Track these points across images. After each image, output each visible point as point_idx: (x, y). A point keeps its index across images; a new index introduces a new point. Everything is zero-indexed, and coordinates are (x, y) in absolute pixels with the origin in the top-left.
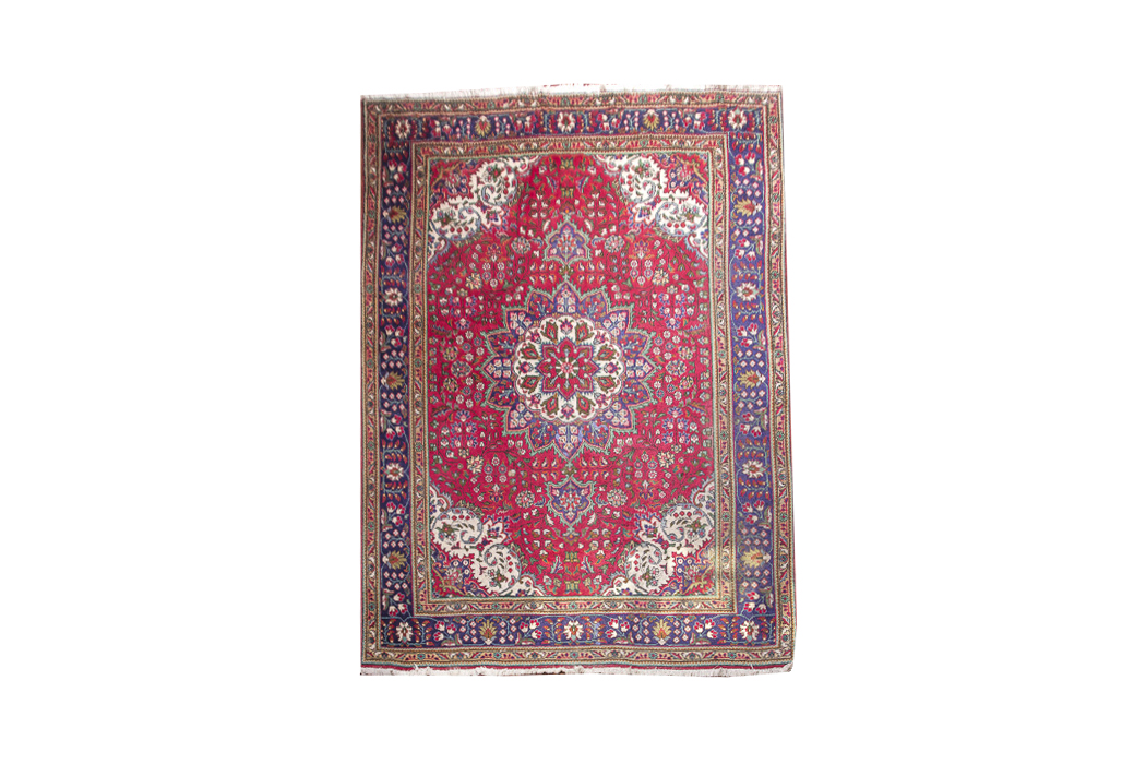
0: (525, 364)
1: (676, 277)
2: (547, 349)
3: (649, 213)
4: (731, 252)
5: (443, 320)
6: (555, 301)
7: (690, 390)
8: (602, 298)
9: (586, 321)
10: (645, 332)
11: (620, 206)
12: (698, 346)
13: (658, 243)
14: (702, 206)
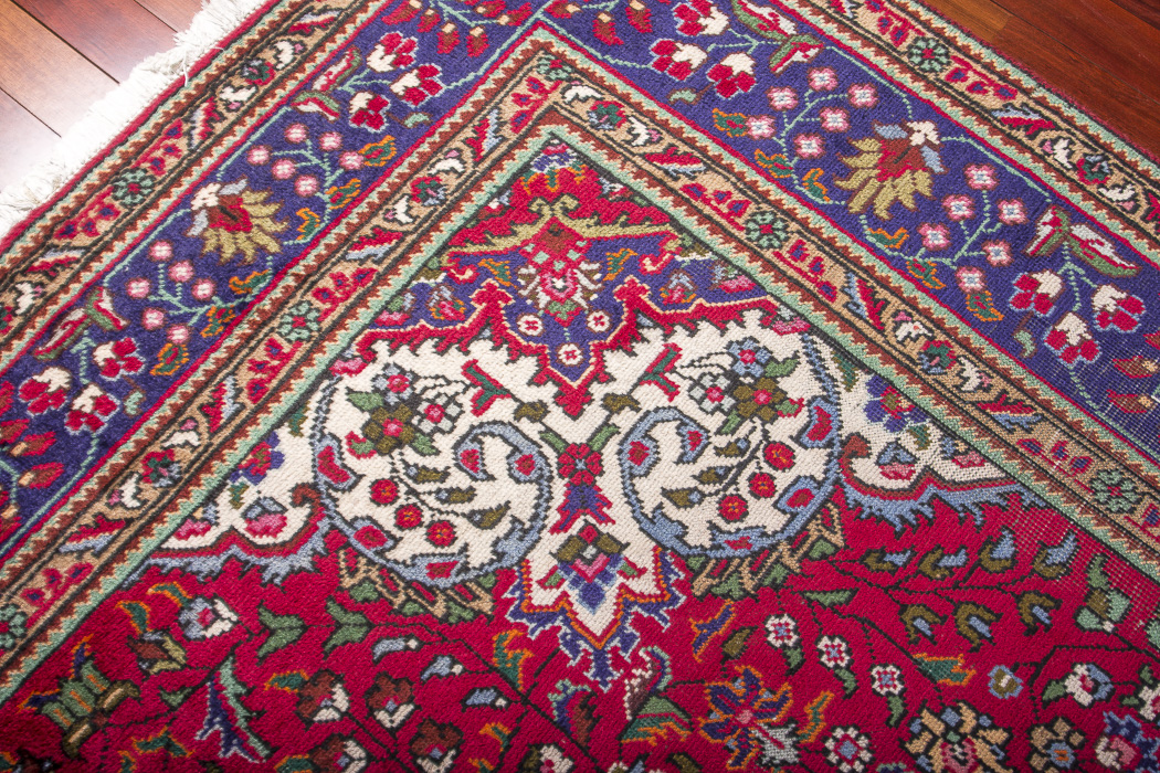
1: (1004, 681)
3: (613, 550)
4: (1040, 365)
11: (471, 639)
13: (780, 630)
14: (753, 317)
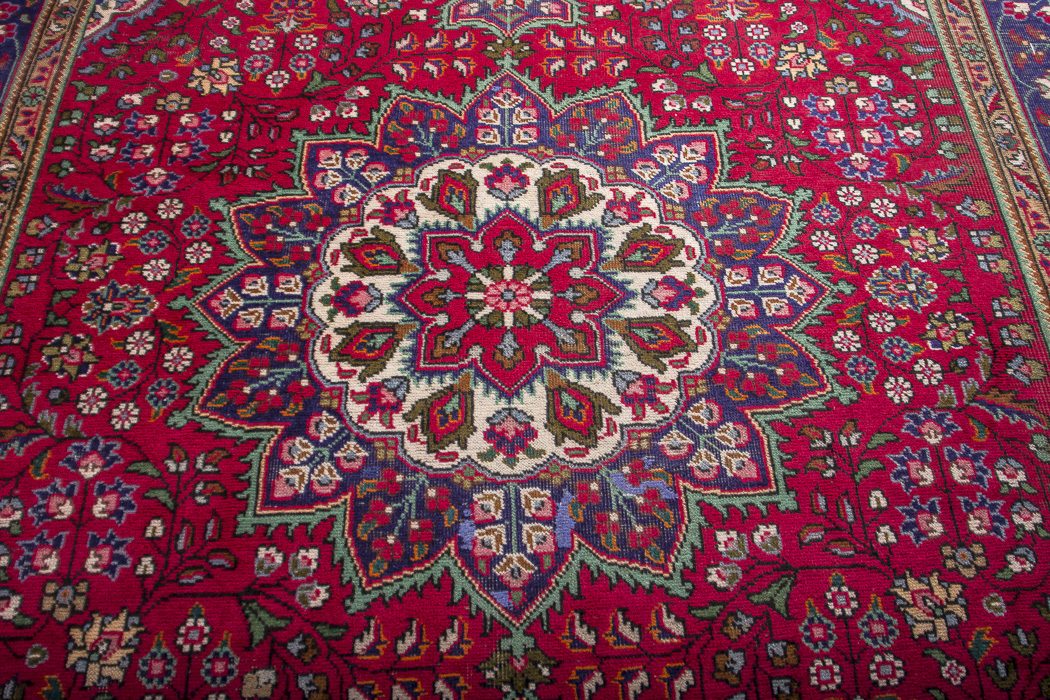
0: (356, 287)
1: (847, 59)
2: (432, 245)
5: (93, 174)
6: (472, 116)
7: (971, 351)
8: (625, 107)
9: (571, 164)
10: (775, 190)
12: (963, 224)
